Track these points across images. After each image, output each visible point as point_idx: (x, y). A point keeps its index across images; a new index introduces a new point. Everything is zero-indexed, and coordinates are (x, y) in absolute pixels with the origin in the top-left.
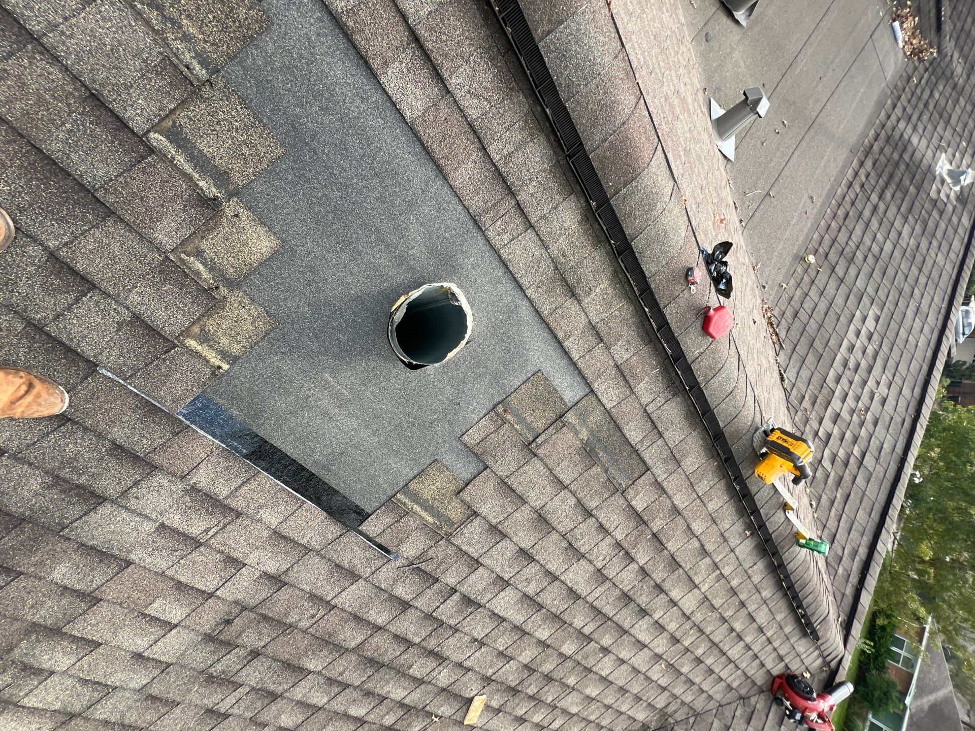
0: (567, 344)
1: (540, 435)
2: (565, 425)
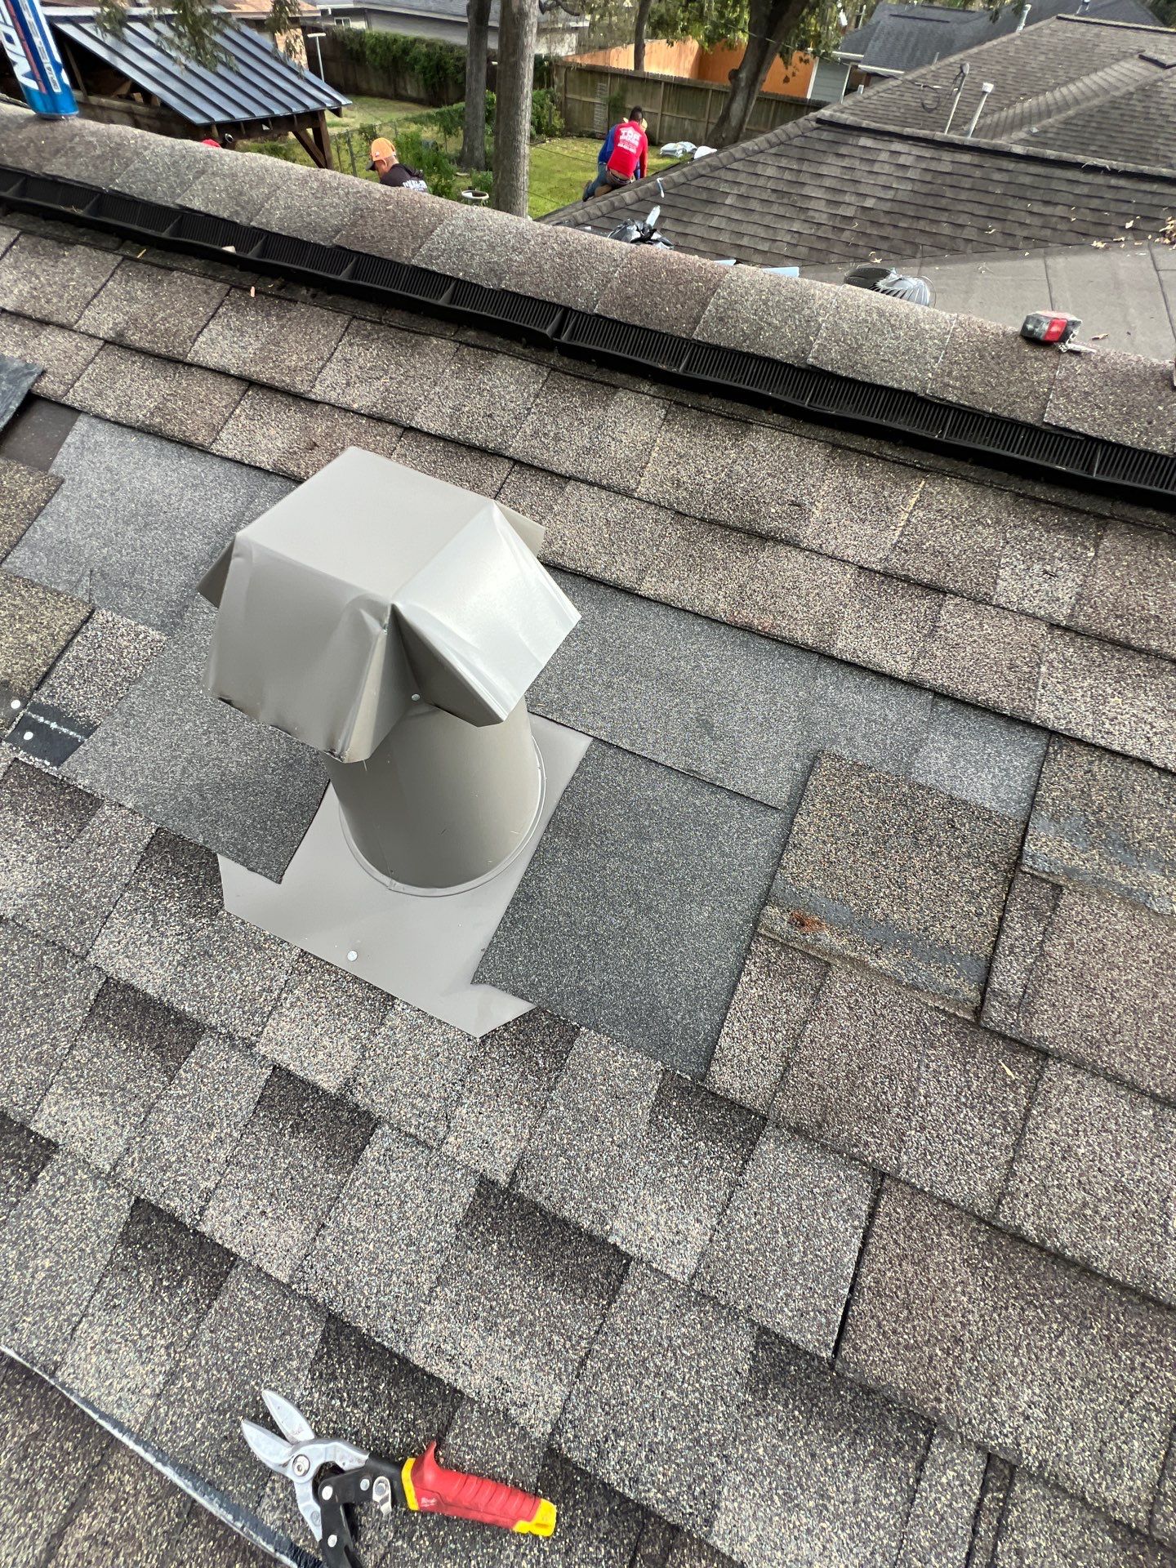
0: (842, 645)
1: (991, 960)
2: (1057, 888)
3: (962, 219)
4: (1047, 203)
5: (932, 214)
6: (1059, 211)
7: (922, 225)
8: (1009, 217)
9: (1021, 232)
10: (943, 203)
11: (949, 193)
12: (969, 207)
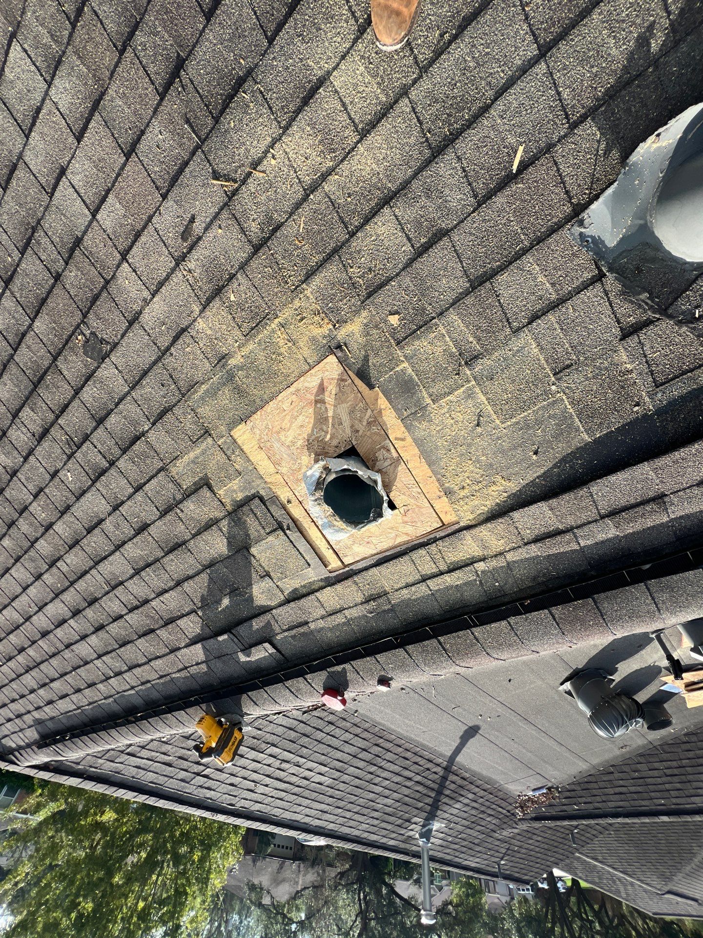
3: (655, 773)
4: (621, 793)
5: (676, 771)
6: (611, 791)
7: (674, 764)
8: (632, 781)
9: (616, 775)
10: (676, 779)
11: (678, 786)
12: (659, 780)
